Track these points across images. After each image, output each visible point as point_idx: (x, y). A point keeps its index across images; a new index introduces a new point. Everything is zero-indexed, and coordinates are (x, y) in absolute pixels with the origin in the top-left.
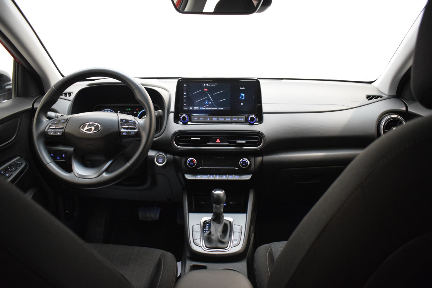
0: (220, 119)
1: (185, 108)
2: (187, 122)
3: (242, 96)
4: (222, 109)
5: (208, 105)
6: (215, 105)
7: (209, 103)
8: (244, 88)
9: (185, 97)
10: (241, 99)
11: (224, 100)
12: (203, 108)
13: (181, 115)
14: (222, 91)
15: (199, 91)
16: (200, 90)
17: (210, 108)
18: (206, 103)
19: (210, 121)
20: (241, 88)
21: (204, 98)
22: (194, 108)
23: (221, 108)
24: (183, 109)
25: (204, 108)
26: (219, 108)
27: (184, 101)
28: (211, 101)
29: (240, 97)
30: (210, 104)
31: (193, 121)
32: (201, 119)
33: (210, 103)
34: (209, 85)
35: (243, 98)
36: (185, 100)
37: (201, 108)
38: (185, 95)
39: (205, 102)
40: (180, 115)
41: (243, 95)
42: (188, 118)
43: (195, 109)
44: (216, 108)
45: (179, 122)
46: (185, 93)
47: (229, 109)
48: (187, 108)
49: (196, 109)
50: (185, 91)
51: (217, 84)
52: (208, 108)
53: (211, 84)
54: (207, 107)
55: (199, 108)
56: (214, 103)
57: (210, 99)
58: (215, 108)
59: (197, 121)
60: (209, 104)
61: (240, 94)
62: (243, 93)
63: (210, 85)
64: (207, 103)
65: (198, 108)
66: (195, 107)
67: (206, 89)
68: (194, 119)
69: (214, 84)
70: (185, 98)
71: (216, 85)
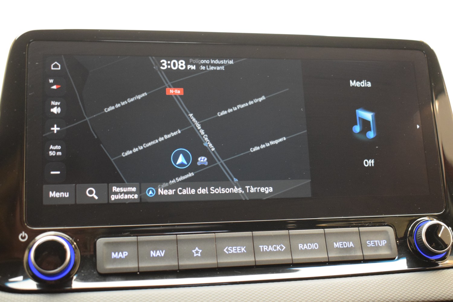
0: (264, 248)
1: (52, 194)
2: (68, 280)
3: (366, 124)
4: (268, 190)
5: (191, 175)
6: (226, 171)
7: (195, 160)
8: (369, 85)
9: (55, 129)
10: (361, 137)
11: (276, 142)
12: (161, 192)
13: (33, 235)
14: (263, 98)
15: (139, 97)
16: (144, 94)
17: (202, 191)
18: (181, 159)
19: (210, 262)
20: (353, 83)
21: (166, 137)
22: (109, 193)
23: (262, 189)
24: (45, 202)
25: (171, 192)
26: (253, 190)
27: (51, 153)
28: (205, 152)
29: (357, 129)
30: (203, 166)
31: (109, 267)
32: (153, 254)
33: (202, 160)
34: (193, 68)
35: (371, 135)
36: (55, 151)
37: (150, 193)
38: (55, 119)
39: (176, 159)
40: (23, 236)
41: (368, 116)
42: (73, 250)
43: (113, 198)
44: (237, 190)
45: (21, 278)
46: (55, 110)
47: (308, 193)
48: (66, 195)
49: (121, 197)
50: (55, 96)
51: (231, 62)
52: (193, 191)
53: (203, 62)
54: (185, 184)
55: (140, 191)
56: (220, 162)
57: (201, 142)
58: (228, 191)
59: (132, 266)
60: (194, 167)
61: (355, 114)
62: (368, 109)
63: (198, 66)
64: (182, 165)
65: (134, 189)
66: (115, 189)
67: (175, 86)
68: (114, 255)
69: (217, 62)
70: (55, 139)
71: (227, 66)
